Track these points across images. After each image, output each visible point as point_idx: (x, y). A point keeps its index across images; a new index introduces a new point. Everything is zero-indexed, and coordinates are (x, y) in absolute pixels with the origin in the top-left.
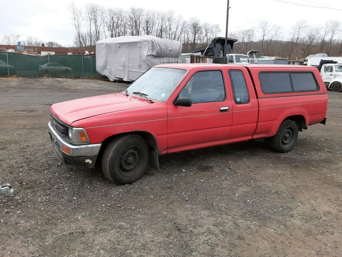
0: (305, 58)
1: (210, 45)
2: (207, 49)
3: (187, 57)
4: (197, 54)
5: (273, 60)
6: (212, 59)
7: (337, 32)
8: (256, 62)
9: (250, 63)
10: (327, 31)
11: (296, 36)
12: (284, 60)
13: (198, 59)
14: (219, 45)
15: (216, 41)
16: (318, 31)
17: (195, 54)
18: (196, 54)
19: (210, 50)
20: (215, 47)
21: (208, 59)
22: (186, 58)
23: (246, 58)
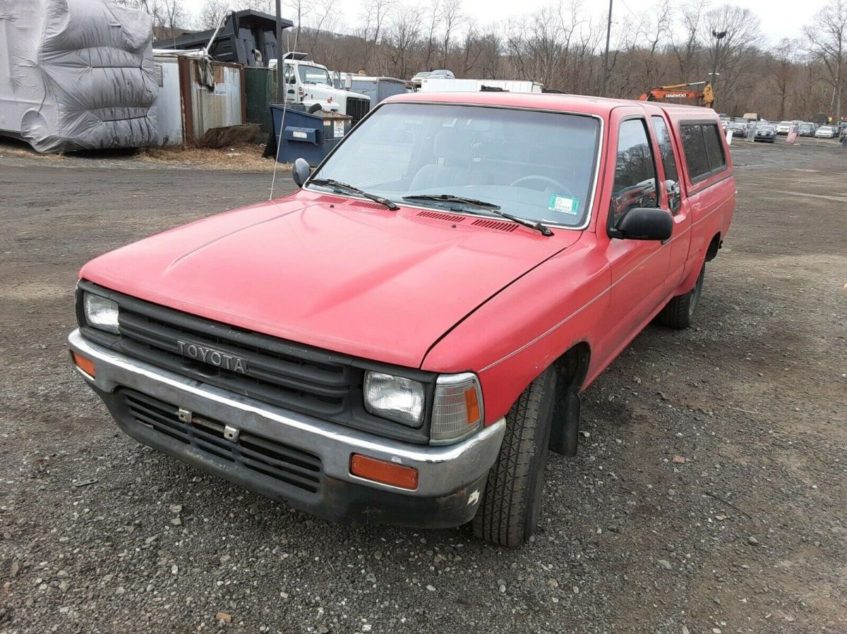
0: (410, 79)
1: (222, 30)
2: (214, 42)
3: (166, 62)
4: (196, 53)
5: (375, 83)
6: (237, 70)
7: (457, 21)
8: (347, 85)
9: (333, 85)
10: (436, 19)
11: (374, 24)
12: (398, 82)
13: (200, 69)
14: (245, 34)
15: (237, 20)
16: (418, 16)
17: (190, 53)
18: (193, 53)
19: (221, 45)
20: (237, 38)
21: (226, 69)
22: (164, 65)
23: (322, 74)
